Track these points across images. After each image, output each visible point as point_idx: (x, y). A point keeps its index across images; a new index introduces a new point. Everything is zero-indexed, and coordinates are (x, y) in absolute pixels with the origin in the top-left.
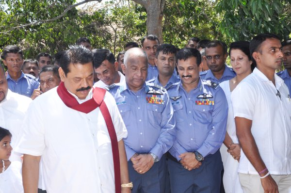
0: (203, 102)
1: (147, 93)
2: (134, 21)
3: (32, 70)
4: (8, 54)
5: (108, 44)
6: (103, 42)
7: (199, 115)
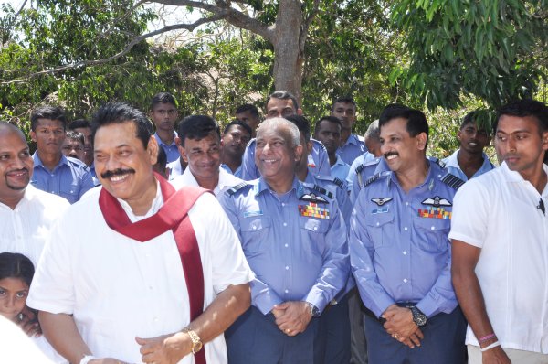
0: (432, 212)
1: (301, 199)
2: (250, 67)
3: (73, 151)
4: (40, 120)
5: (203, 106)
6: (193, 102)
7: (424, 236)
